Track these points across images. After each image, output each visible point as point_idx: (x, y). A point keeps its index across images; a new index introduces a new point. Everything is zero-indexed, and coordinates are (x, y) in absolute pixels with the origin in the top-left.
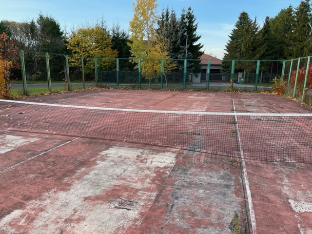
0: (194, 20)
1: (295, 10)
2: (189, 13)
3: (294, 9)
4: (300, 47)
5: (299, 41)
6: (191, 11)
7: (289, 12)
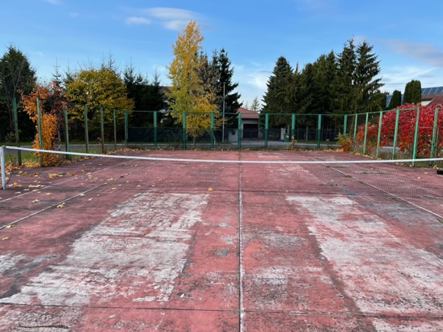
0: (228, 64)
1: (338, 57)
2: (222, 56)
3: (336, 56)
4: (347, 99)
5: (346, 92)
6: (224, 54)
7: (332, 59)
